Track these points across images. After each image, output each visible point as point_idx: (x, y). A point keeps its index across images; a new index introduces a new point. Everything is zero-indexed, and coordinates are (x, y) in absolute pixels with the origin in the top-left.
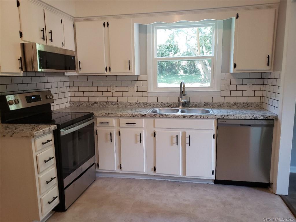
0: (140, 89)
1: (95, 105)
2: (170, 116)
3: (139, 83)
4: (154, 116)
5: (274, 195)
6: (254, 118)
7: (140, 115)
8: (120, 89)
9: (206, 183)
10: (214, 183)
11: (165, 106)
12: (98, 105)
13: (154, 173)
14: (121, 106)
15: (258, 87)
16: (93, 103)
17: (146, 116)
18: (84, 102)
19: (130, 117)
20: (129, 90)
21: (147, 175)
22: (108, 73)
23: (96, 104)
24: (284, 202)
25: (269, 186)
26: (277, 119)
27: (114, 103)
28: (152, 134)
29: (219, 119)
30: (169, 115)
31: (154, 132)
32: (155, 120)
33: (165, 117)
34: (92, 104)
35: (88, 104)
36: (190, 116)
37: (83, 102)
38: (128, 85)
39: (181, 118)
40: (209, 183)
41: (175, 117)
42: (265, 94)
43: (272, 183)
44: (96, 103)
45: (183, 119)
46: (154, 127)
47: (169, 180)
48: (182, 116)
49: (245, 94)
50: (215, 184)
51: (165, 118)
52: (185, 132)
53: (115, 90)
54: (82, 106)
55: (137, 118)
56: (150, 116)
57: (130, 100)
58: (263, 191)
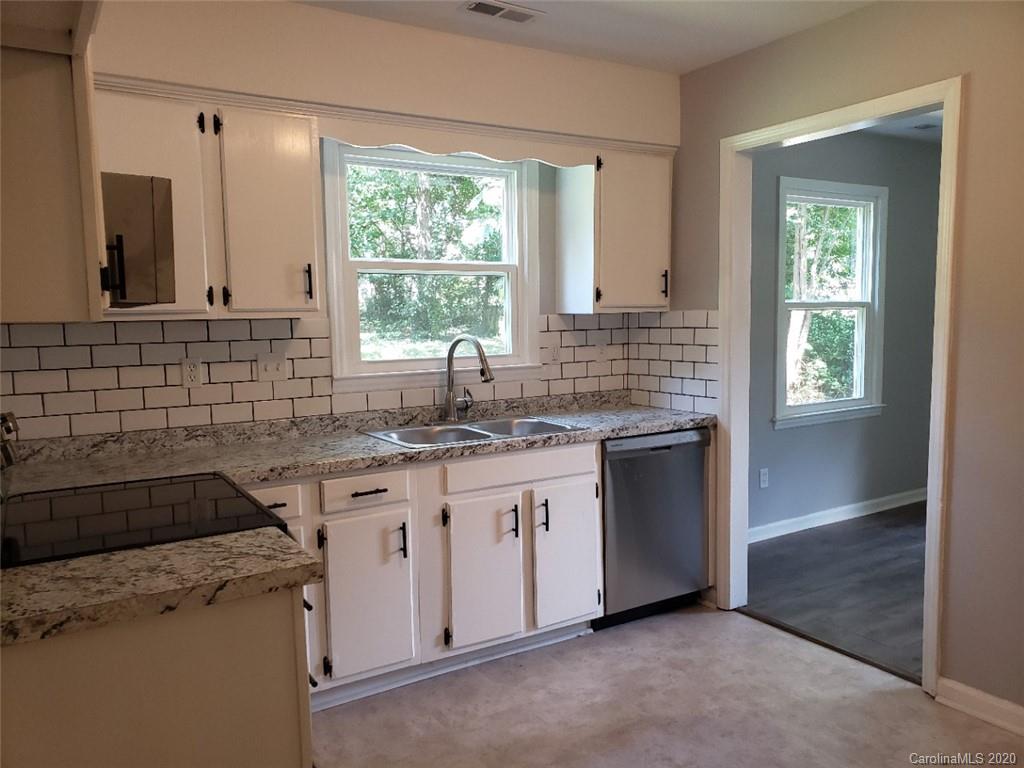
0: (303, 368)
1: (112, 446)
2: (492, 448)
3: (298, 348)
4: (448, 454)
5: (722, 613)
6: (676, 428)
7: (402, 457)
8: (219, 372)
9: (574, 636)
10: (591, 631)
11: (395, 422)
12: (127, 446)
13: (443, 651)
14: (232, 438)
15: (616, 352)
16: (99, 438)
17: (422, 456)
18: (52, 440)
19: (369, 471)
20: (263, 376)
21: (421, 664)
22: (216, 312)
23: (114, 441)
24: (756, 621)
25: (700, 597)
26: (715, 426)
27: (199, 432)
28: (436, 518)
29: (609, 439)
30: (490, 445)
31: (443, 510)
32: (448, 466)
33: (480, 451)
34: (94, 446)
35: (72, 448)
36: (545, 442)
37: (44, 442)
38: (257, 355)
39: (522, 449)
40: (581, 634)
41: (505, 449)
42: (637, 367)
43: (713, 587)
44: (118, 437)
45: (528, 451)
46: (445, 492)
47: (477, 662)
48: (524, 445)
49: (594, 369)
50: (595, 631)
51: (480, 454)
52: (531, 493)
53: (203, 378)
54: (40, 458)
55: (391, 468)
56: (433, 456)
57: (265, 412)
58: (689, 613)
